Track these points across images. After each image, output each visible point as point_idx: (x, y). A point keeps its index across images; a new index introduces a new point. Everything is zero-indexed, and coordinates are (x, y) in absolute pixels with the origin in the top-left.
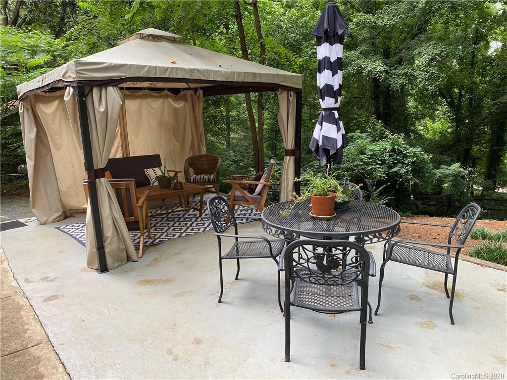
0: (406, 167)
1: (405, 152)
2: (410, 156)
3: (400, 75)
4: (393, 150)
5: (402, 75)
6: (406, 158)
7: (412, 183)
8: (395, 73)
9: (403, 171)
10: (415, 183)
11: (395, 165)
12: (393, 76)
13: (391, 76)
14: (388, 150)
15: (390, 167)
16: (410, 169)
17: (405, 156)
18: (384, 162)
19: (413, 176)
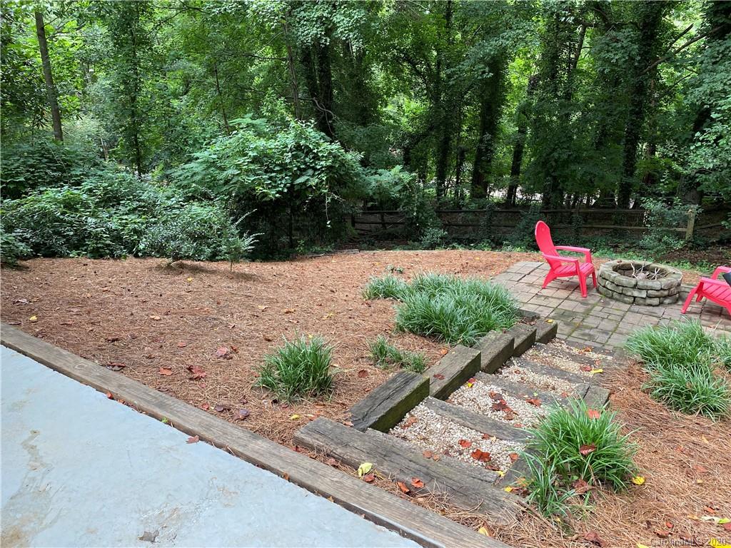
0: (319, 174)
1: (315, 151)
2: (323, 156)
3: (313, 21)
4: (298, 147)
5: (316, 21)
6: (319, 160)
7: (328, 200)
8: (304, 17)
9: (314, 182)
10: (332, 199)
11: (302, 172)
12: (302, 22)
13: (299, 23)
14: (289, 146)
15: (296, 176)
16: (324, 179)
17: (316, 157)
18: (284, 168)
19: (331, 189)
